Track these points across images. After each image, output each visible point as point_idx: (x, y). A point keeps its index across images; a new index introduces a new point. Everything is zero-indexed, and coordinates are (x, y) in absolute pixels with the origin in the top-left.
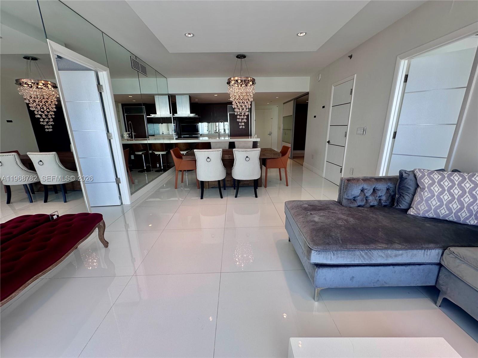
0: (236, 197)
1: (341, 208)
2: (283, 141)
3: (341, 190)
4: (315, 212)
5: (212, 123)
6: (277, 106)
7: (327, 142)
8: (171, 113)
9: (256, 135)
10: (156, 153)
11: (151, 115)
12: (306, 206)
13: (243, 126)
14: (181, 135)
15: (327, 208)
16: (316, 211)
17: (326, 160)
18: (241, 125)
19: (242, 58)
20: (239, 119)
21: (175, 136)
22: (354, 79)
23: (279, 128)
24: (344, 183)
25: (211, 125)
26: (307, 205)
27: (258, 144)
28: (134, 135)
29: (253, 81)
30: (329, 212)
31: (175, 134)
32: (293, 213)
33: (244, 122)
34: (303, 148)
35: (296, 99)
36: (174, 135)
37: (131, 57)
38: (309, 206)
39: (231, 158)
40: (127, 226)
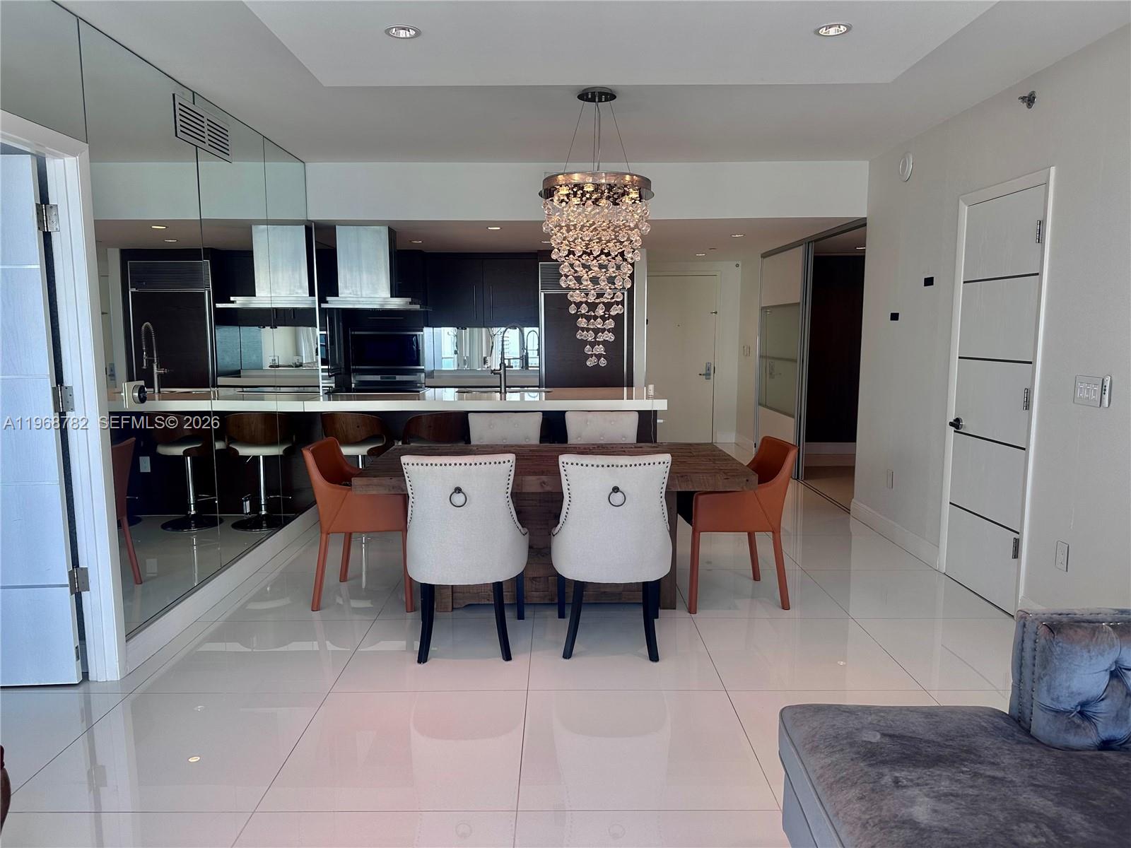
0: (568, 654)
1: (1027, 756)
2: (760, 404)
3: (1021, 666)
4: (914, 775)
5: (476, 330)
6: (737, 266)
7: (951, 424)
8: (312, 294)
9: (651, 387)
10: (244, 451)
11: (232, 299)
12: (874, 740)
13: (599, 356)
14: (348, 372)
15: (964, 755)
16: (919, 770)
17: (947, 498)
18: (592, 356)
19: (600, 101)
20: (583, 329)
21: (324, 378)
22: (1047, 184)
23: (746, 351)
24: (1033, 637)
25: (471, 335)
26: (878, 736)
27: (658, 421)
28: (159, 375)
29: (644, 186)
30: (976, 775)
31: (323, 370)
32: (820, 772)
33: (605, 343)
34: (847, 432)
35: (815, 241)
36: (321, 374)
37: (174, 95)
38: (887, 740)
39: (548, 488)
40: (96, 776)
